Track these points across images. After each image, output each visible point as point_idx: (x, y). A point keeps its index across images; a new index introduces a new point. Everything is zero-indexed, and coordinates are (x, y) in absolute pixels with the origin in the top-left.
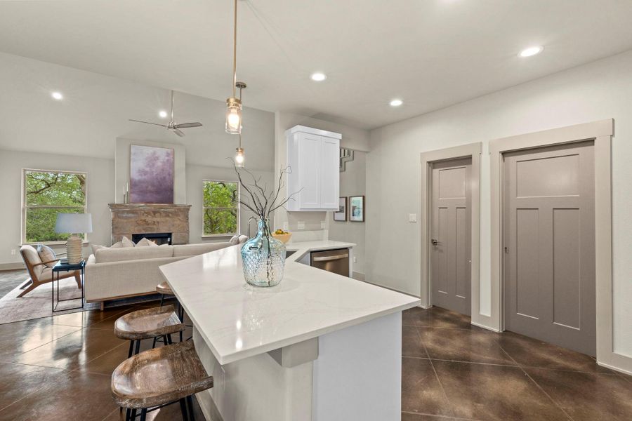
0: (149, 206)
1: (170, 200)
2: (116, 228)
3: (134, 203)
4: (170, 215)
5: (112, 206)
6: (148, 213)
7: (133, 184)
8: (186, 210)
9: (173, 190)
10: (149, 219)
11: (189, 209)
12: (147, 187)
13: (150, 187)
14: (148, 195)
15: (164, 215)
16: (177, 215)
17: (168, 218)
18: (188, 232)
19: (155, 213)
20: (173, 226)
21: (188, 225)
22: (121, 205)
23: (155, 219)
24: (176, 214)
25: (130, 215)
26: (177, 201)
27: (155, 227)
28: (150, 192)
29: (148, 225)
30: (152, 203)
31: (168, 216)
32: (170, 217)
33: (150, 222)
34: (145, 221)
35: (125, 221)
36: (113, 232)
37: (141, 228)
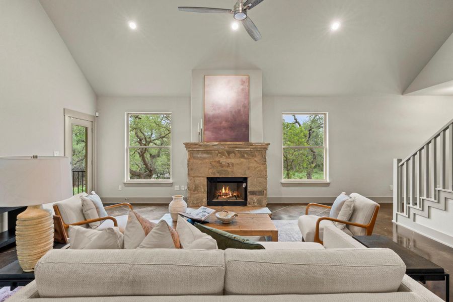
0: (223, 145)
1: (246, 138)
2: (192, 169)
3: (207, 142)
4: (245, 155)
5: (188, 145)
6: (222, 154)
7: (208, 120)
8: (262, 150)
9: (248, 125)
10: (223, 160)
11: (266, 149)
12: (221, 123)
13: (224, 122)
14: (222, 132)
15: (239, 155)
16: (254, 156)
17: (242, 160)
18: (265, 177)
19: (229, 153)
20: (249, 168)
21: (266, 168)
22: (196, 144)
23: (229, 161)
24: (251, 154)
25: (205, 155)
26: (253, 139)
27: (229, 169)
28: (224, 128)
29: (222, 167)
30: (227, 141)
31: (243, 157)
32: (246, 159)
33: (224, 163)
34: (219, 162)
35: (200, 162)
36: (188, 175)
37: (215, 170)
